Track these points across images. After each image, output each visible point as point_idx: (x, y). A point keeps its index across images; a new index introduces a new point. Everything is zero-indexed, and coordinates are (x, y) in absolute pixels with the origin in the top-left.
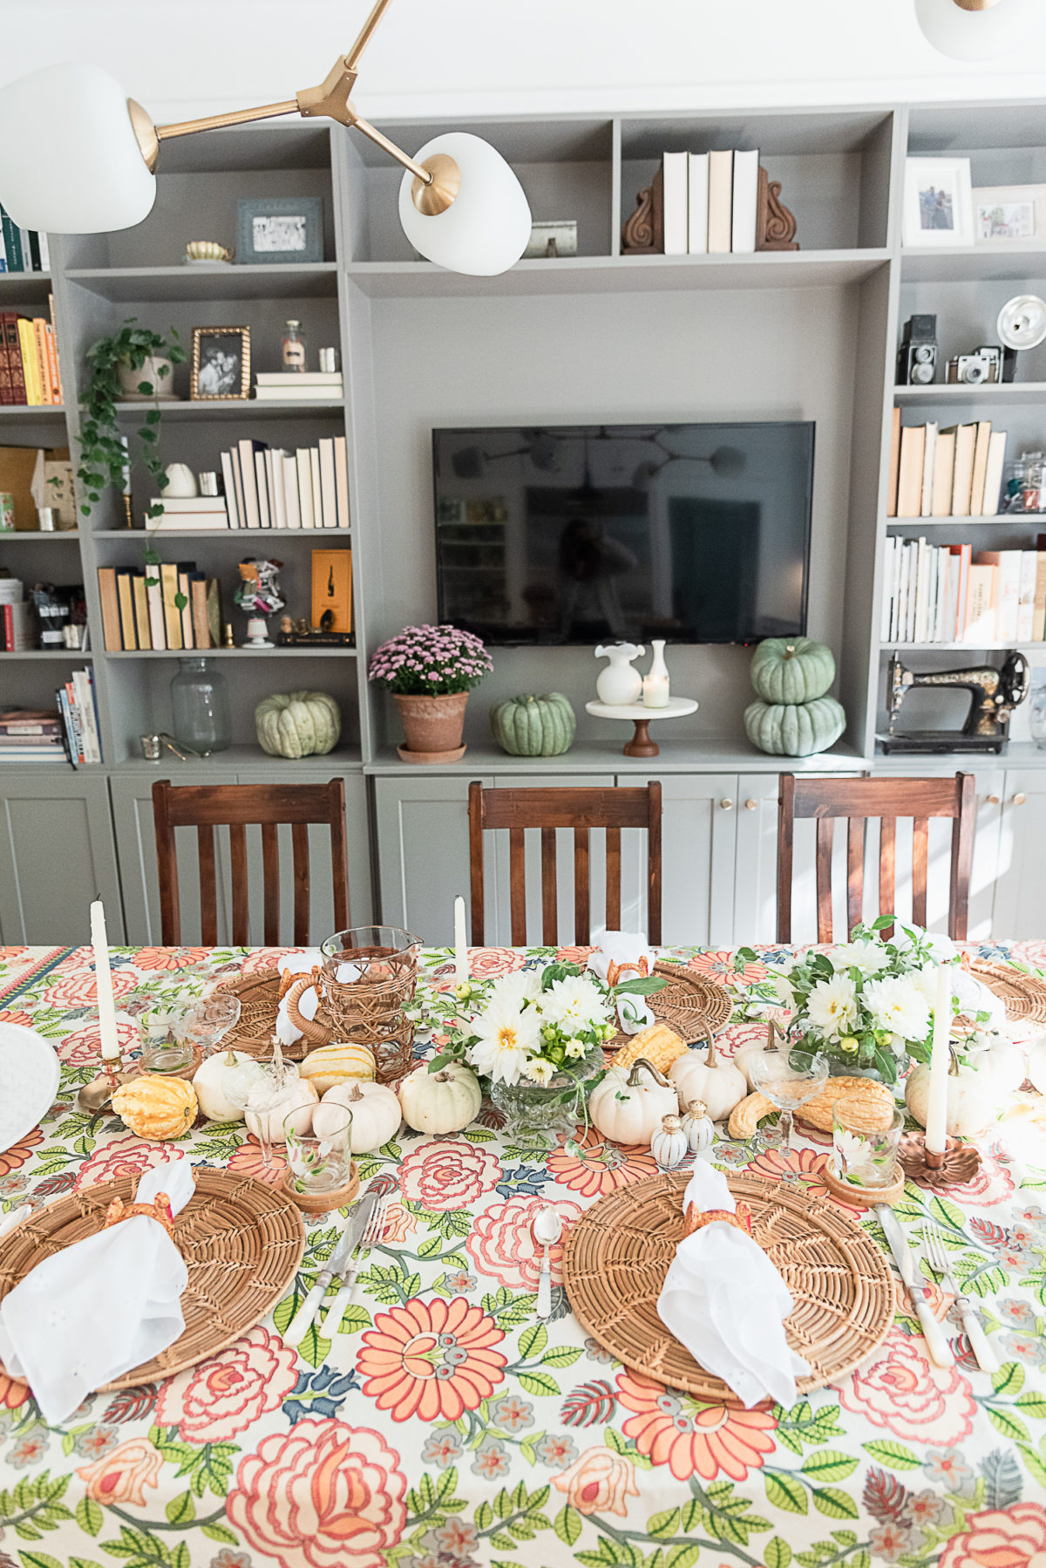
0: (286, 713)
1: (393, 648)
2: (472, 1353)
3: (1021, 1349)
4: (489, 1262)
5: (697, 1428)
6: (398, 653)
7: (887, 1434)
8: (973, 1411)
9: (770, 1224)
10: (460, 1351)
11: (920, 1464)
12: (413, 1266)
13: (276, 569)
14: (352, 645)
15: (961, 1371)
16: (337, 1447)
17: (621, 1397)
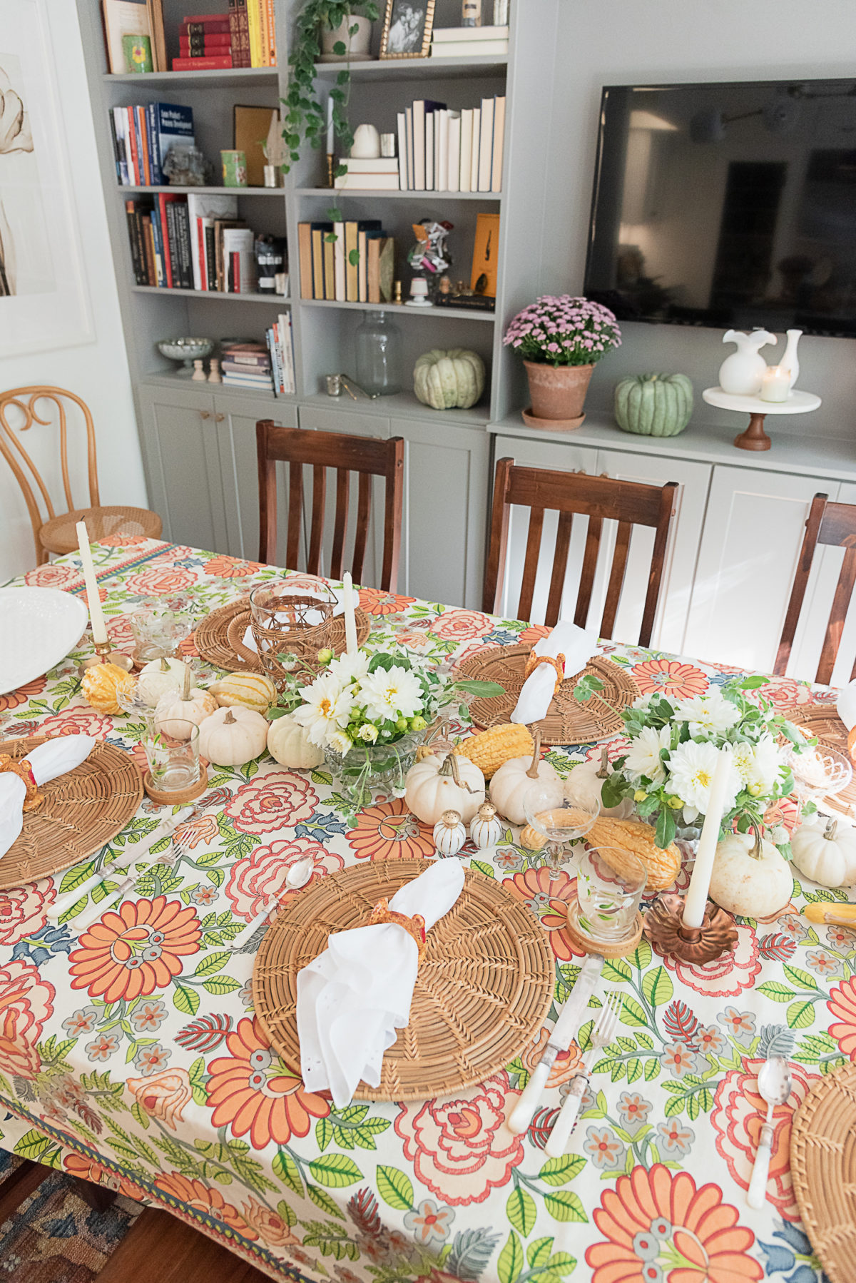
0: (434, 367)
1: (524, 315)
2: (165, 957)
3: (603, 1147)
4: (240, 887)
5: (265, 1090)
6: (527, 321)
7: (408, 1167)
8: (501, 1183)
9: (477, 936)
10: (158, 950)
11: (410, 1207)
12: (184, 869)
13: (445, 232)
14: (492, 310)
15: (526, 1143)
16: (20, 990)
17: (232, 1037)
